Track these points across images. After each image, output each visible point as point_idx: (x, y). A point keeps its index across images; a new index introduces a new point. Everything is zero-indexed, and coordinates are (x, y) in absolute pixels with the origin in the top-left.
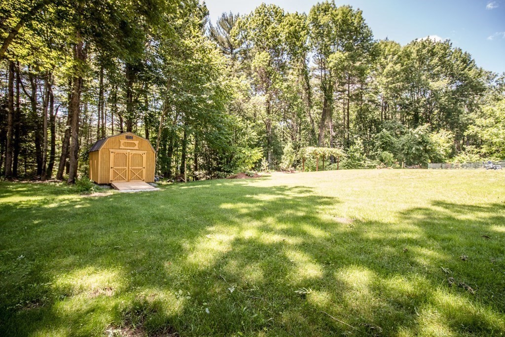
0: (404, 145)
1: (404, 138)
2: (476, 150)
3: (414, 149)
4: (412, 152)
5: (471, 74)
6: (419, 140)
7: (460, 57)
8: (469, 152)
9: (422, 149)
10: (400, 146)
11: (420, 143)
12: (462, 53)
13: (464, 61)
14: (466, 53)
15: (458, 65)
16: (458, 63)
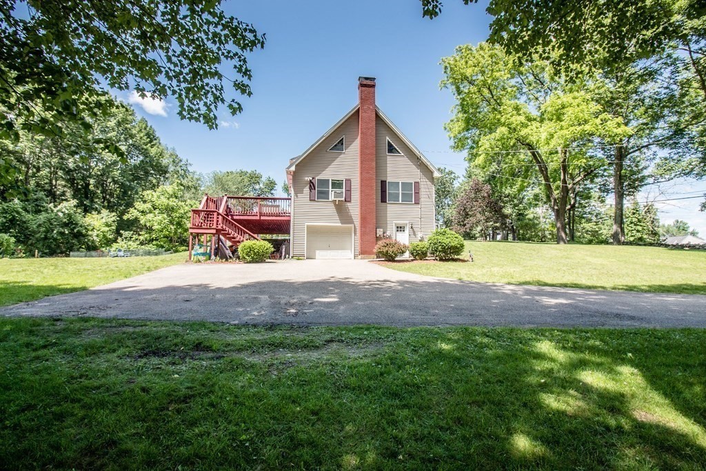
0: (40, 225)
1: (42, 217)
2: (135, 237)
3: (55, 232)
4: (53, 237)
5: (153, 151)
6: (65, 220)
7: (145, 129)
8: (126, 238)
9: (67, 232)
10: (35, 226)
11: (65, 225)
12: (147, 126)
13: (148, 135)
14: (151, 127)
15: (141, 138)
16: (142, 135)
